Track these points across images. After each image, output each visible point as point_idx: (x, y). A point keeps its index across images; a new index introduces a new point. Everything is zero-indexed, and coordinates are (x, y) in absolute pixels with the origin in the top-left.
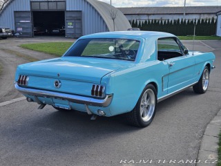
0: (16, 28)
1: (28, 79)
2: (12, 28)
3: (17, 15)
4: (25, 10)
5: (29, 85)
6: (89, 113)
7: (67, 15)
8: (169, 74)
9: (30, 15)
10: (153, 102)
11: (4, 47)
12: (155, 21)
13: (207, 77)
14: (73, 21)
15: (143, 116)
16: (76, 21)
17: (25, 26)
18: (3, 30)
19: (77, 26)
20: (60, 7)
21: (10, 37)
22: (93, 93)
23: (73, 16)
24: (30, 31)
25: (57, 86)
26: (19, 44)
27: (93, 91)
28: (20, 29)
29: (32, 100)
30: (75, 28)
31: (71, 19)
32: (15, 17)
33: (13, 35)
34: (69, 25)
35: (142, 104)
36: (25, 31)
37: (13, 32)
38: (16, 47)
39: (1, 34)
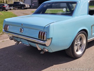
2: (30, 4)
6: (39, 49)
15: (77, 51)
17: (35, 3)
18: (26, 5)
22: (39, 37)
24: (37, 5)
25: (21, 31)
29: (12, 39)
33: (30, 7)
35: (76, 43)
38: (30, 12)
39: (25, 7)
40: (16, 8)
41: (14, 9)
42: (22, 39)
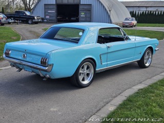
0: (45, 16)
1: (10, 52)
2: (42, 16)
3: (46, 7)
4: (51, 3)
5: (11, 56)
6: (41, 75)
7: (81, 7)
8: (108, 53)
9: (55, 7)
10: (92, 71)
11: (33, 29)
12: (151, 12)
13: (151, 57)
14: (85, 12)
15: (83, 80)
16: (87, 12)
17: (51, 15)
18: (35, 17)
19: (88, 15)
20: (76, 2)
21: (40, 22)
22: (41, 63)
23: (85, 8)
24: (54, 18)
25: (24, 57)
26: (43, 28)
27: (41, 61)
28: (47, 17)
29: (14, 66)
30: (86, 17)
31: (84, 10)
32: (45, 8)
33: (43, 21)
34: (82, 15)
36: (51, 19)
37: (43, 19)
38: (41, 30)
39: (34, 21)
40: (18, 21)
41: (15, 22)
42: (24, 65)
